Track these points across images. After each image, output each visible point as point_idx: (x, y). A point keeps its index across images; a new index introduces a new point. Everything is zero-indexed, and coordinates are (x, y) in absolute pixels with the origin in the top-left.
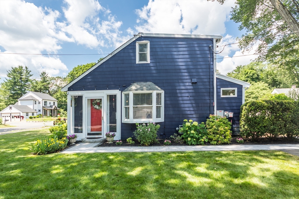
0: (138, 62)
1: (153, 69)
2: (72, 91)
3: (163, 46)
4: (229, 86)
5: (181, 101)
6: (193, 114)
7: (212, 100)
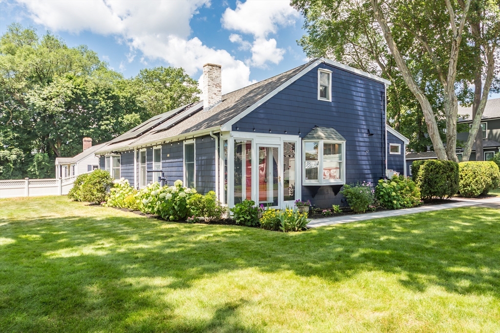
0: (319, 98)
1: (335, 111)
2: (238, 131)
3: (344, 82)
4: (395, 141)
5: (360, 157)
6: (369, 174)
7: (383, 157)
